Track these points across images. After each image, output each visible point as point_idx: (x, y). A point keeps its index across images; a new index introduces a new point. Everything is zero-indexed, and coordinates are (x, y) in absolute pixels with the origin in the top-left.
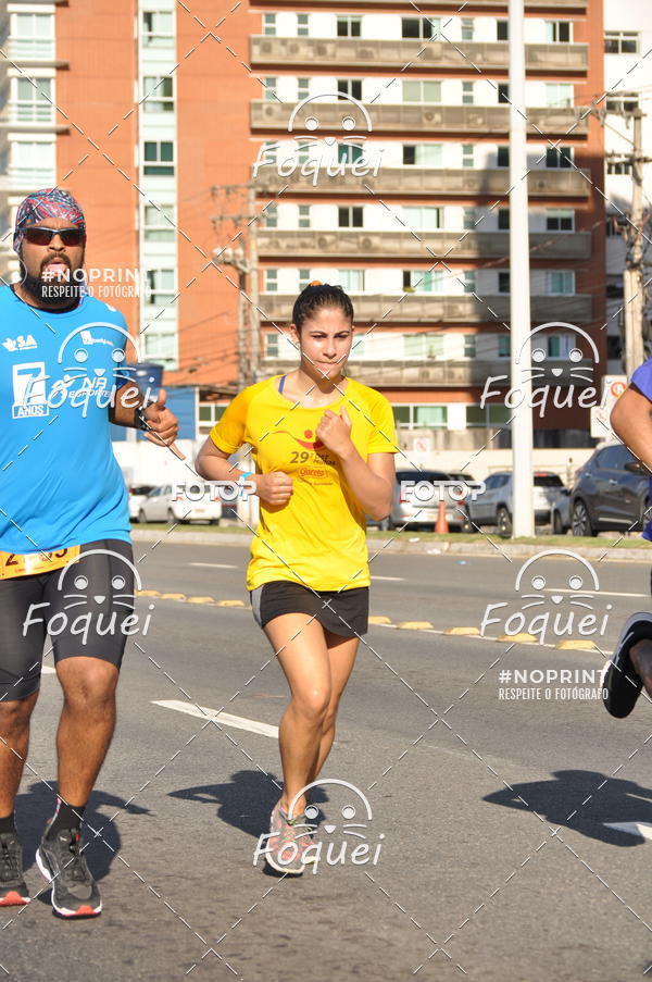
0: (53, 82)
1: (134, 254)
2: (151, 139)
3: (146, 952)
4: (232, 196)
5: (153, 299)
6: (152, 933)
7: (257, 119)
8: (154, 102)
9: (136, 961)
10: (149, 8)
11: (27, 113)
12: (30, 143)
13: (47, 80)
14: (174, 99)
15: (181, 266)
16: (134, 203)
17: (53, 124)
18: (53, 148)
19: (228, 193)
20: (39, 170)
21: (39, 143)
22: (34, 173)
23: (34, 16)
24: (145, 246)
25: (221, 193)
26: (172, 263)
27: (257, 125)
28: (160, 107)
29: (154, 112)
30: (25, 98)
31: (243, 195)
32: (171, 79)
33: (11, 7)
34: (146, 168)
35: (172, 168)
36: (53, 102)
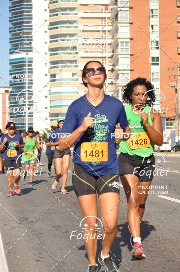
0: (129, 43)
2: (153, 56)
4: (174, 70)
7: (179, 51)
8: (154, 47)
10: (152, 24)
11: (123, 50)
12: (124, 58)
13: (128, 42)
14: (159, 46)
15: (161, 88)
16: (149, 72)
17: (129, 53)
18: (129, 58)
19: (172, 69)
21: (126, 58)
22: (125, 65)
23: (124, 27)
25: (171, 69)
26: (159, 87)
28: (155, 48)
29: (154, 49)
30: (123, 47)
31: (176, 70)
32: (158, 41)
33: (119, 25)
34: (152, 63)
35: (159, 63)
36: (129, 47)
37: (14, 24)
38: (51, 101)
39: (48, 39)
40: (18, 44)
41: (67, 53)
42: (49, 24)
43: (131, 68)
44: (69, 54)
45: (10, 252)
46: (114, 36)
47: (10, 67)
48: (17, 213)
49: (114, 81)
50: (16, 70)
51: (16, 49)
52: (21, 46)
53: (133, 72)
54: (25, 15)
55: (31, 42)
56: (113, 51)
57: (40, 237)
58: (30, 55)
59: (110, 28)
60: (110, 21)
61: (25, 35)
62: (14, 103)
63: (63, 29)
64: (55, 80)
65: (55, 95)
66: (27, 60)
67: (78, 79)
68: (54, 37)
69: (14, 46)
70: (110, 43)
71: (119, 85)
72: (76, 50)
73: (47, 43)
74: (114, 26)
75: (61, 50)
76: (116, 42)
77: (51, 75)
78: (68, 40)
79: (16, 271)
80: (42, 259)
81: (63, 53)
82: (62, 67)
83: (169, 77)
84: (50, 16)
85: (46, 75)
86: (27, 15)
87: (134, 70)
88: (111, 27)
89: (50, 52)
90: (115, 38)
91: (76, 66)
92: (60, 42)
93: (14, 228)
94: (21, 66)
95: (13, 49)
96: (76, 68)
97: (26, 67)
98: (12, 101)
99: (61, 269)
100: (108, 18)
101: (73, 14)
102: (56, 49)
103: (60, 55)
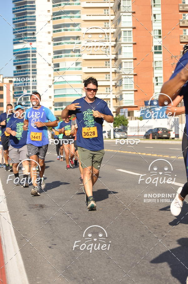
0: (132, 32)
1: (153, 73)
2: (156, 45)
3: (172, 243)
5: (157, 84)
6: (173, 238)
7: (181, 40)
8: (157, 36)
9: (170, 245)
10: (155, 13)
11: (126, 39)
12: (127, 46)
13: (131, 31)
14: (161, 35)
15: (164, 76)
16: (152, 60)
17: (132, 42)
18: (132, 47)
20: (129, 53)
21: (129, 46)
22: (128, 54)
23: (127, 16)
24: (155, 71)
25: (174, 58)
26: (162, 75)
27: (181, 41)
28: (158, 37)
30: (125, 36)
32: (160, 30)
33: (121, 14)
34: (155, 52)
35: (161, 52)
36: (132, 36)
37: (17, 15)
38: (55, 91)
39: (52, 29)
40: (22, 34)
41: (70, 42)
42: (52, 14)
43: (134, 56)
44: (72, 43)
45: (22, 239)
46: (116, 25)
47: (13, 58)
48: (26, 200)
49: (118, 70)
50: (19, 60)
51: (19, 39)
52: (25, 36)
53: (135, 60)
54: (28, 6)
55: (35, 32)
56: (115, 40)
57: (51, 223)
58: (34, 45)
59: (113, 18)
60: (113, 11)
61: (28, 26)
62: (18, 93)
63: (66, 19)
64: (58, 70)
65: (58, 84)
66: (31, 50)
67: (81, 68)
68: (57, 28)
69: (18, 36)
70: (113, 32)
71: (123, 73)
72: (79, 40)
73: (51, 33)
74: (117, 15)
75: (64, 40)
76: (118, 31)
77: (54, 65)
78: (71, 30)
79: (29, 258)
80: (55, 246)
81: (66, 43)
82: (66, 56)
83: (172, 65)
84: (53, 6)
85: (50, 65)
86: (31, 6)
87: (137, 59)
88: (114, 16)
89: (53, 42)
90: (117, 27)
91: (80, 56)
92: (63, 31)
93: (25, 215)
94: (25, 56)
95: (17, 40)
96: (80, 57)
97: (30, 57)
98: (17, 91)
99: (75, 255)
100: (111, 8)
101: (76, 4)
102: (60, 39)
103: (64, 45)
